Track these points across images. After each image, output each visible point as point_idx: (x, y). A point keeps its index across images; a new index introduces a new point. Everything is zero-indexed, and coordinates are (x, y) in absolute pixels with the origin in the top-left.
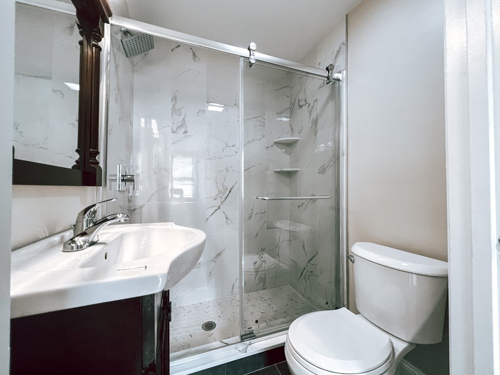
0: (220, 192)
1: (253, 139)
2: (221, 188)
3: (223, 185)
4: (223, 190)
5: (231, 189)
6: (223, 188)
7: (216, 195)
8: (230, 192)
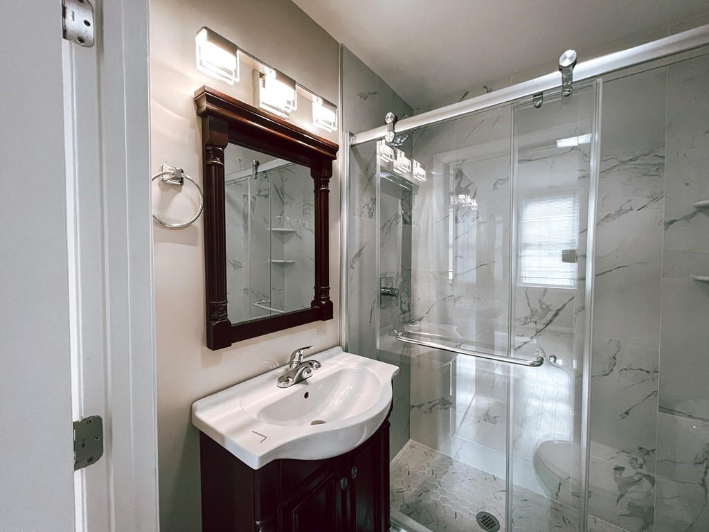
0: (533, 312)
1: (621, 209)
2: (536, 306)
3: (540, 301)
4: (540, 310)
5: (559, 310)
6: (541, 307)
7: (526, 318)
8: (556, 315)
